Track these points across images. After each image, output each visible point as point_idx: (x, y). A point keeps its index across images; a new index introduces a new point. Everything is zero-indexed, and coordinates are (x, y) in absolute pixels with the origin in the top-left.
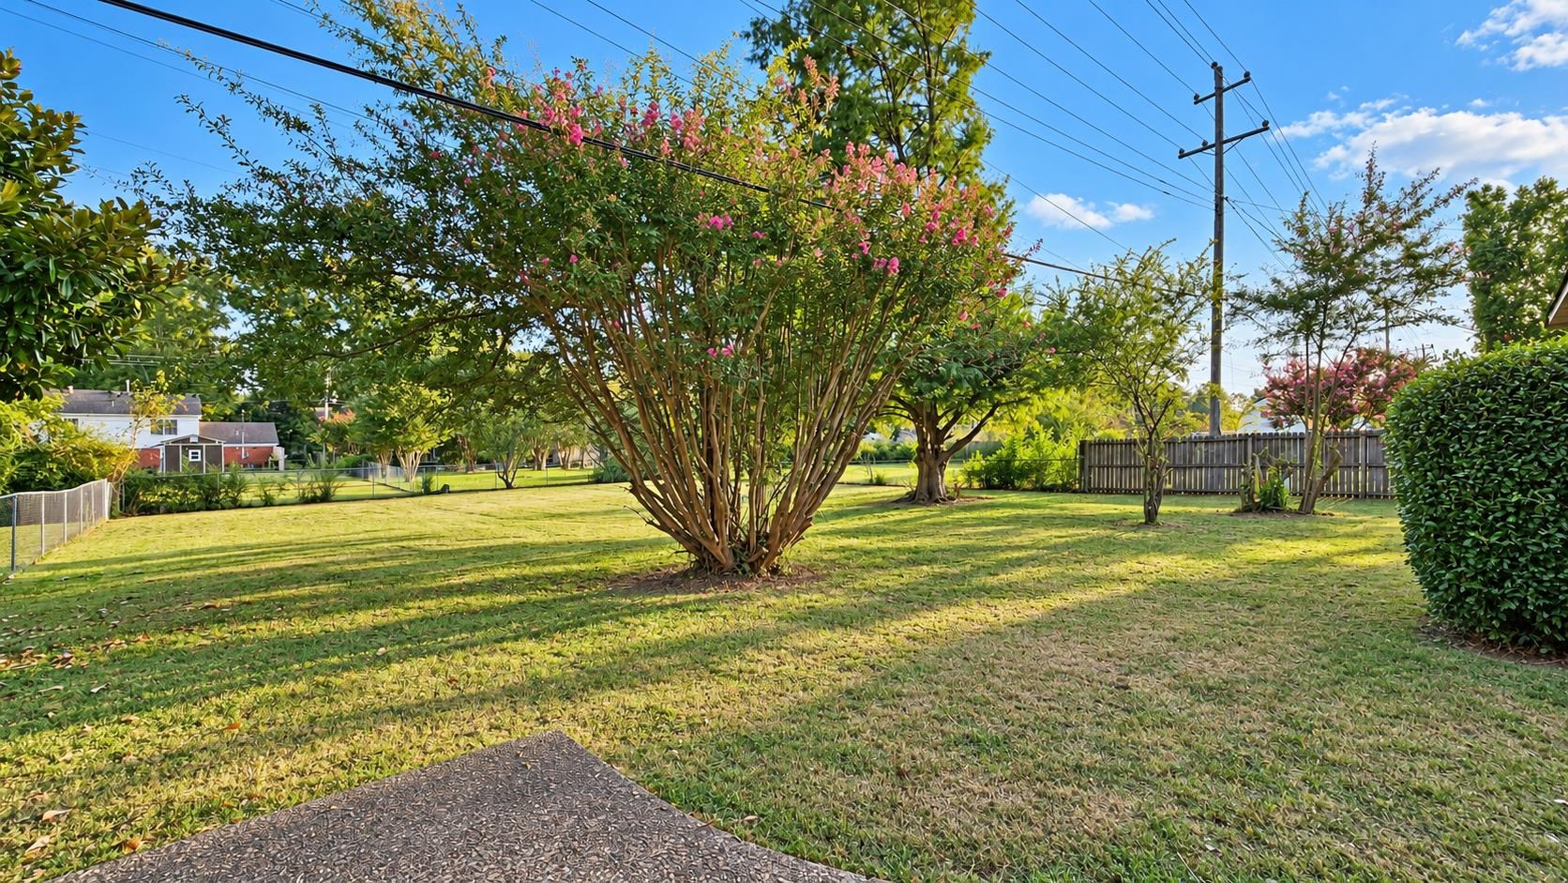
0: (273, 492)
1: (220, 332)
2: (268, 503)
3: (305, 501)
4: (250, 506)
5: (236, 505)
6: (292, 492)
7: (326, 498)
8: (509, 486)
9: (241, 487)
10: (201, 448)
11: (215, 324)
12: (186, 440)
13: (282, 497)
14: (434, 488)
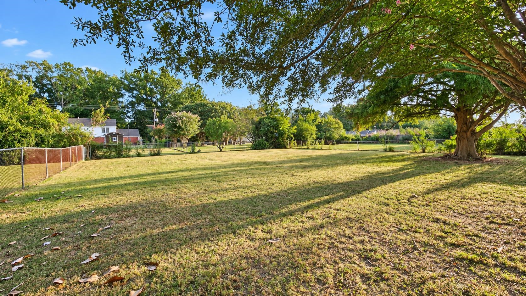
0: (141, 151)
1: (121, 99)
2: (139, 155)
3: (151, 155)
4: (133, 157)
5: (128, 156)
6: (147, 152)
7: (158, 154)
8: (221, 151)
9: (130, 150)
10: (116, 136)
11: (119, 97)
12: (112, 133)
13: (144, 154)
14: (196, 151)
